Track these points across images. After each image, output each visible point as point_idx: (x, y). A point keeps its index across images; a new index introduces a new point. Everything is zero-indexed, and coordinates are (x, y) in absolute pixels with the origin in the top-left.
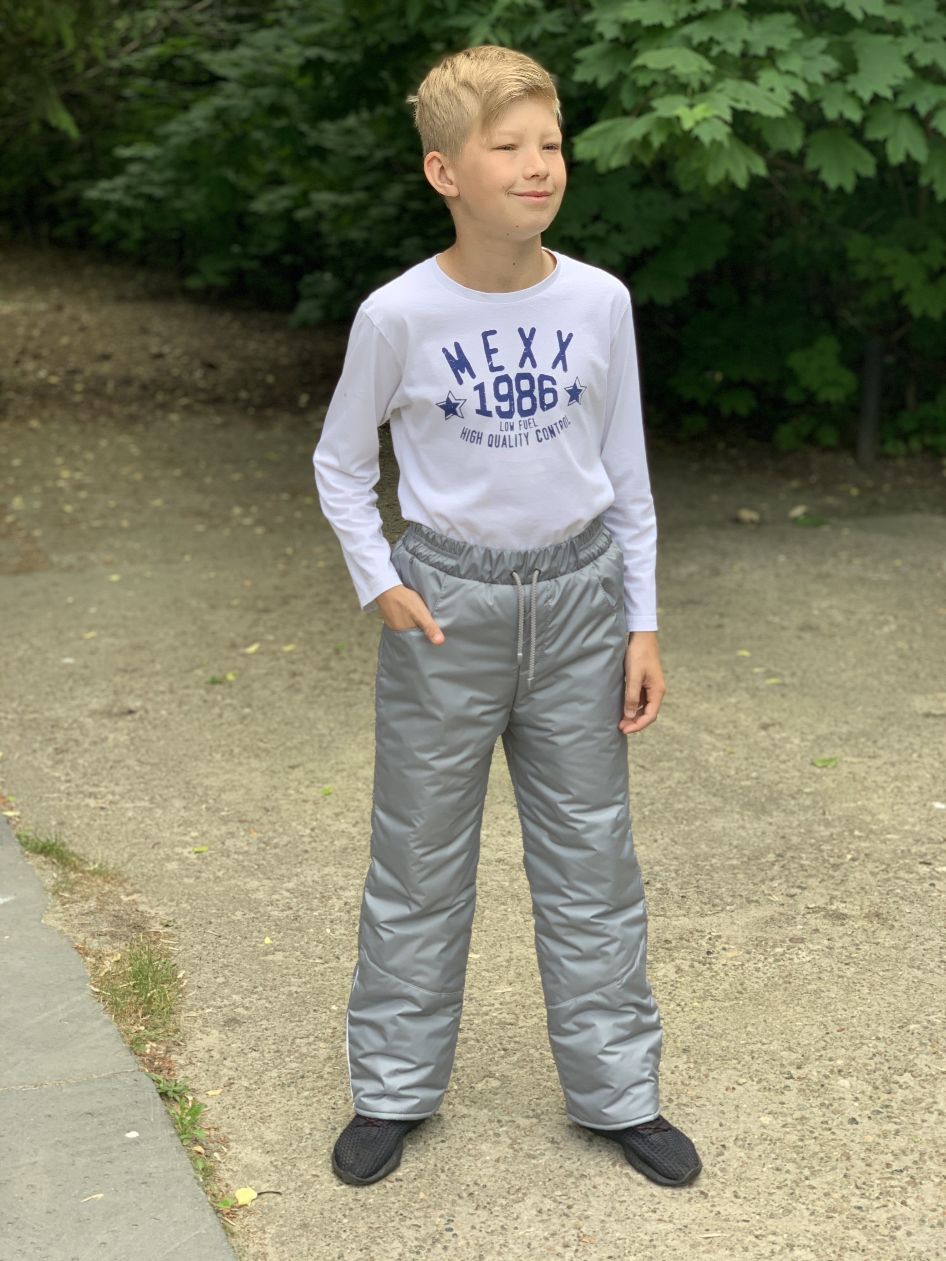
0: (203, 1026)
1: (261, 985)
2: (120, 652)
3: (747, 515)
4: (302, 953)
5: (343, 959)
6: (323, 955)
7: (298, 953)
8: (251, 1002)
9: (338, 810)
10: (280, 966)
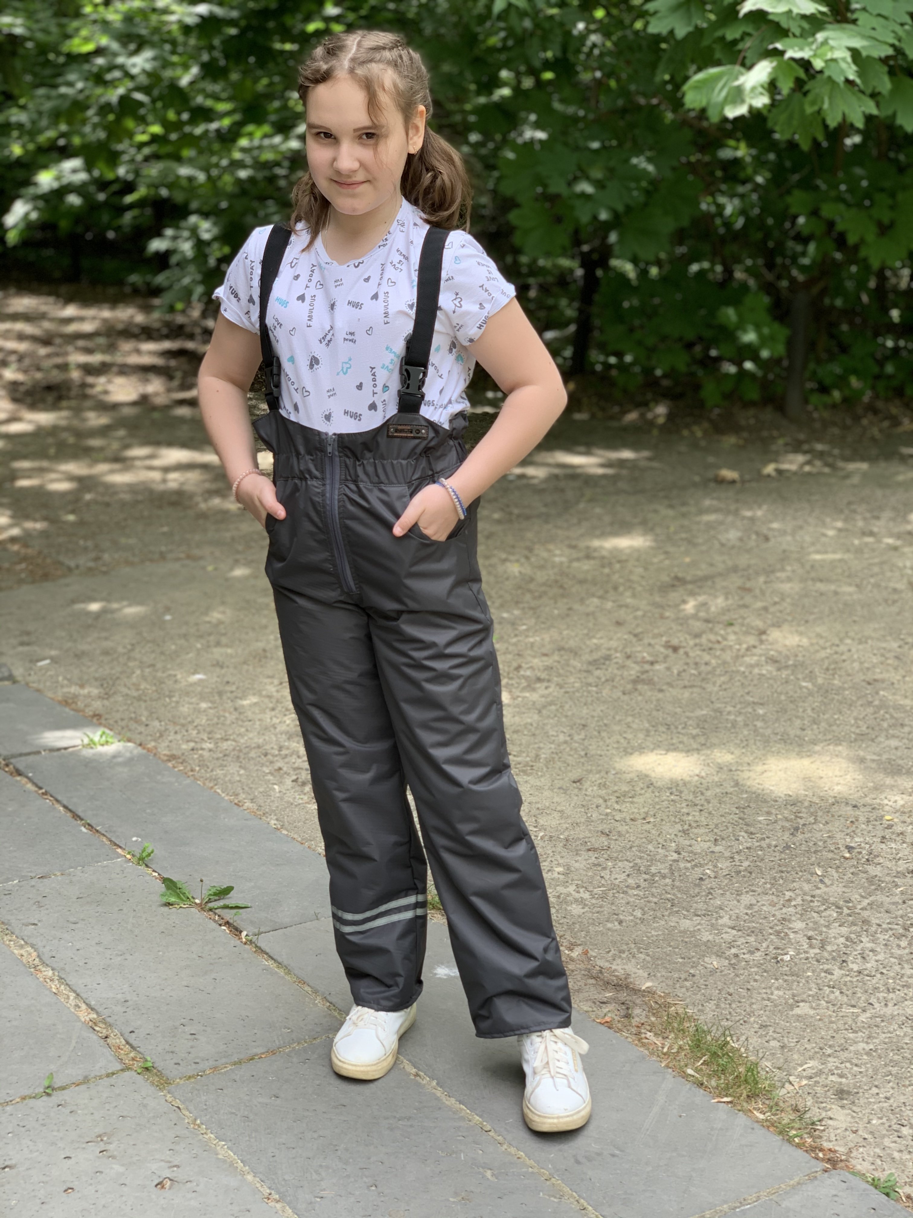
0: (817, 1102)
1: (826, 1045)
2: (245, 663)
3: (728, 474)
4: (827, 1002)
5: (877, 1005)
6: (853, 1002)
7: (823, 1002)
8: (837, 1068)
9: (679, 827)
10: (820, 1020)
